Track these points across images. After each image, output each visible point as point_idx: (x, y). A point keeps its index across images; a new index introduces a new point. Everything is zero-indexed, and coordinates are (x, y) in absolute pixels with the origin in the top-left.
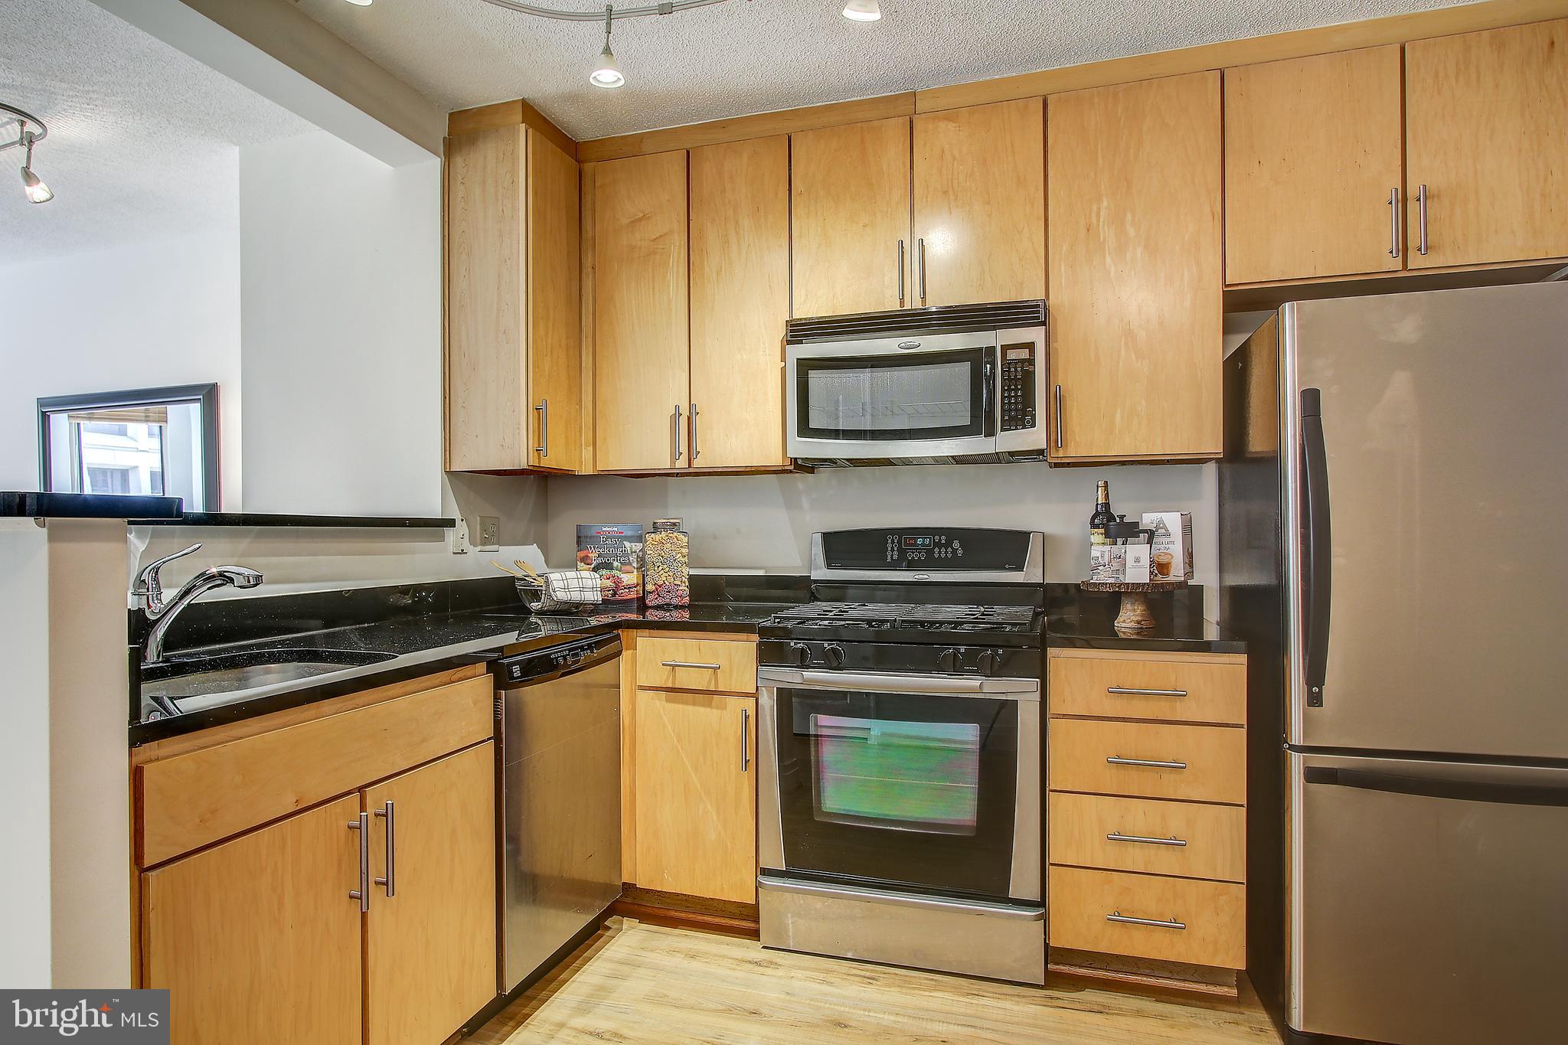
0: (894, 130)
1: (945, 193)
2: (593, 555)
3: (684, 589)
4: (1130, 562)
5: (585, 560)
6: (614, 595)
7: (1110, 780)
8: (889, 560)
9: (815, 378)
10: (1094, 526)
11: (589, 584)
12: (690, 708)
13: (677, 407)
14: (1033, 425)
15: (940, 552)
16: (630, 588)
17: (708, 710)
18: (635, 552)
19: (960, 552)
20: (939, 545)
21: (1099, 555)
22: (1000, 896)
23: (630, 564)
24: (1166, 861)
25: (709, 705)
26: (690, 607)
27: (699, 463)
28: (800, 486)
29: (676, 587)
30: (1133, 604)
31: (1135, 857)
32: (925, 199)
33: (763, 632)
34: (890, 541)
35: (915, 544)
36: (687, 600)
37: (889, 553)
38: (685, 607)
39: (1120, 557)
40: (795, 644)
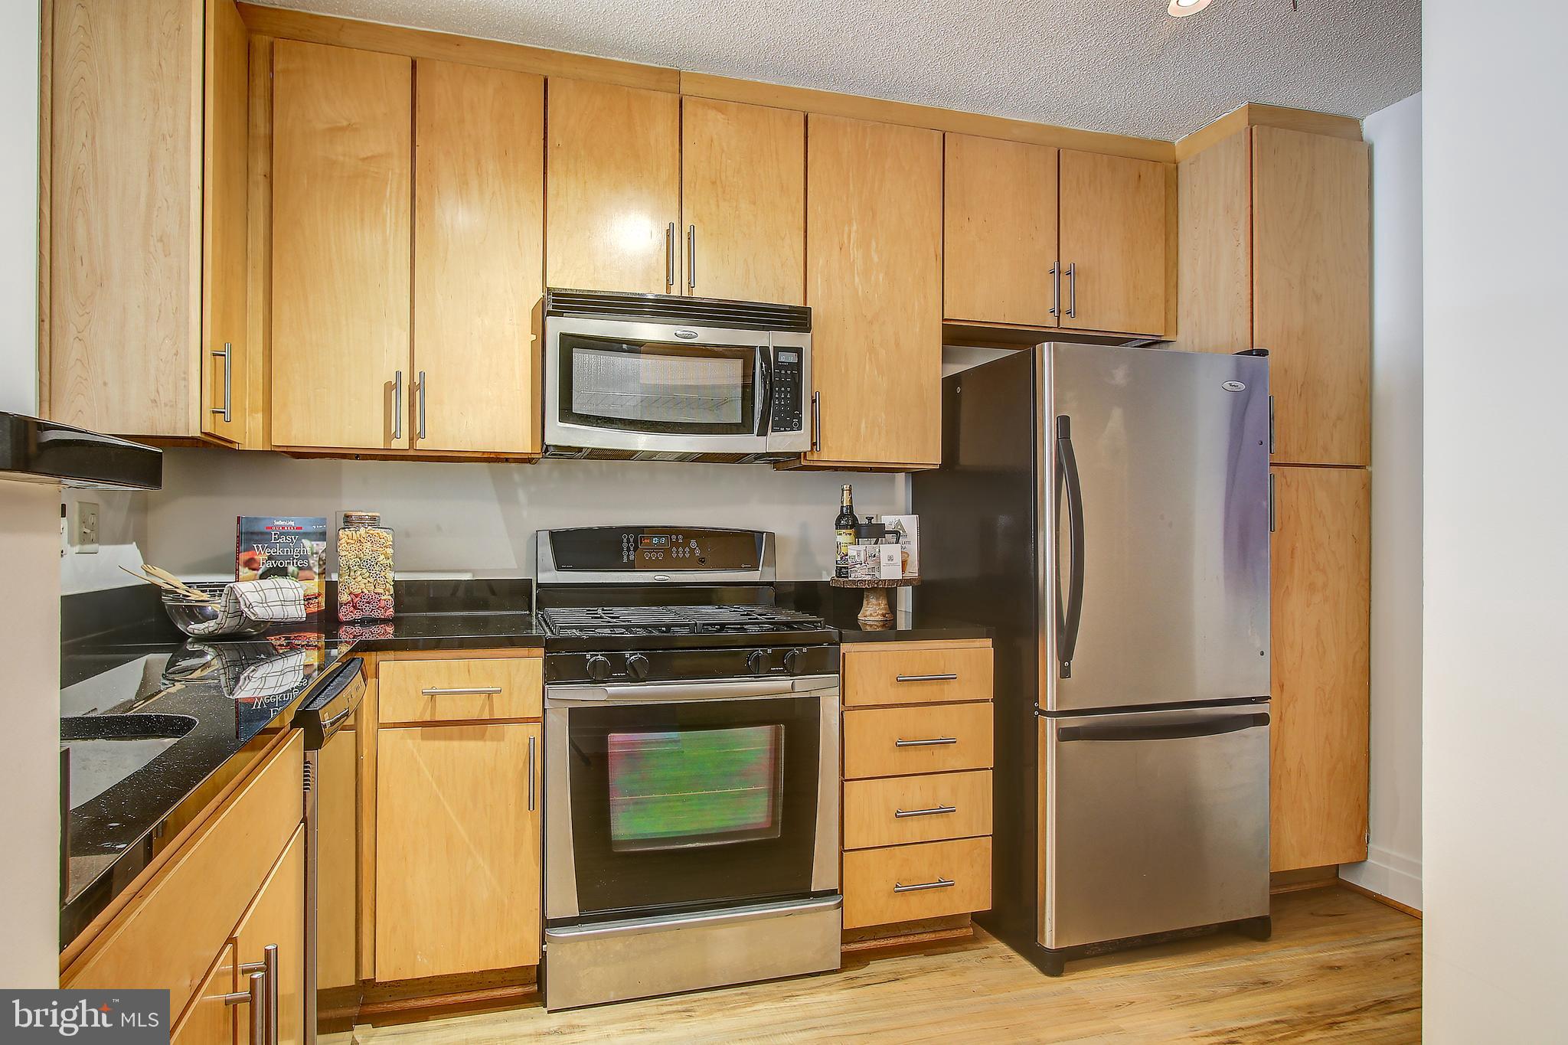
0: (663, 106)
1: (714, 183)
2: (261, 557)
3: (388, 598)
4: (884, 560)
5: (250, 564)
8: (625, 560)
9: (580, 357)
10: (838, 526)
11: (290, 595)
12: (456, 744)
13: (399, 374)
14: (800, 428)
15: (677, 552)
16: (310, 599)
17: (480, 743)
18: (316, 553)
19: (698, 553)
20: (676, 544)
21: (855, 554)
23: (309, 568)
24: (935, 828)
26: (394, 621)
27: (420, 444)
28: (516, 477)
29: (377, 596)
30: (878, 599)
31: (914, 830)
32: (693, 185)
33: (550, 645)
34: (625, 540)
35: (651, 544)
36: (390, 612)
37: (625, 553)
38: (390, 620)
39: (874, 556)
40: (592, 656)
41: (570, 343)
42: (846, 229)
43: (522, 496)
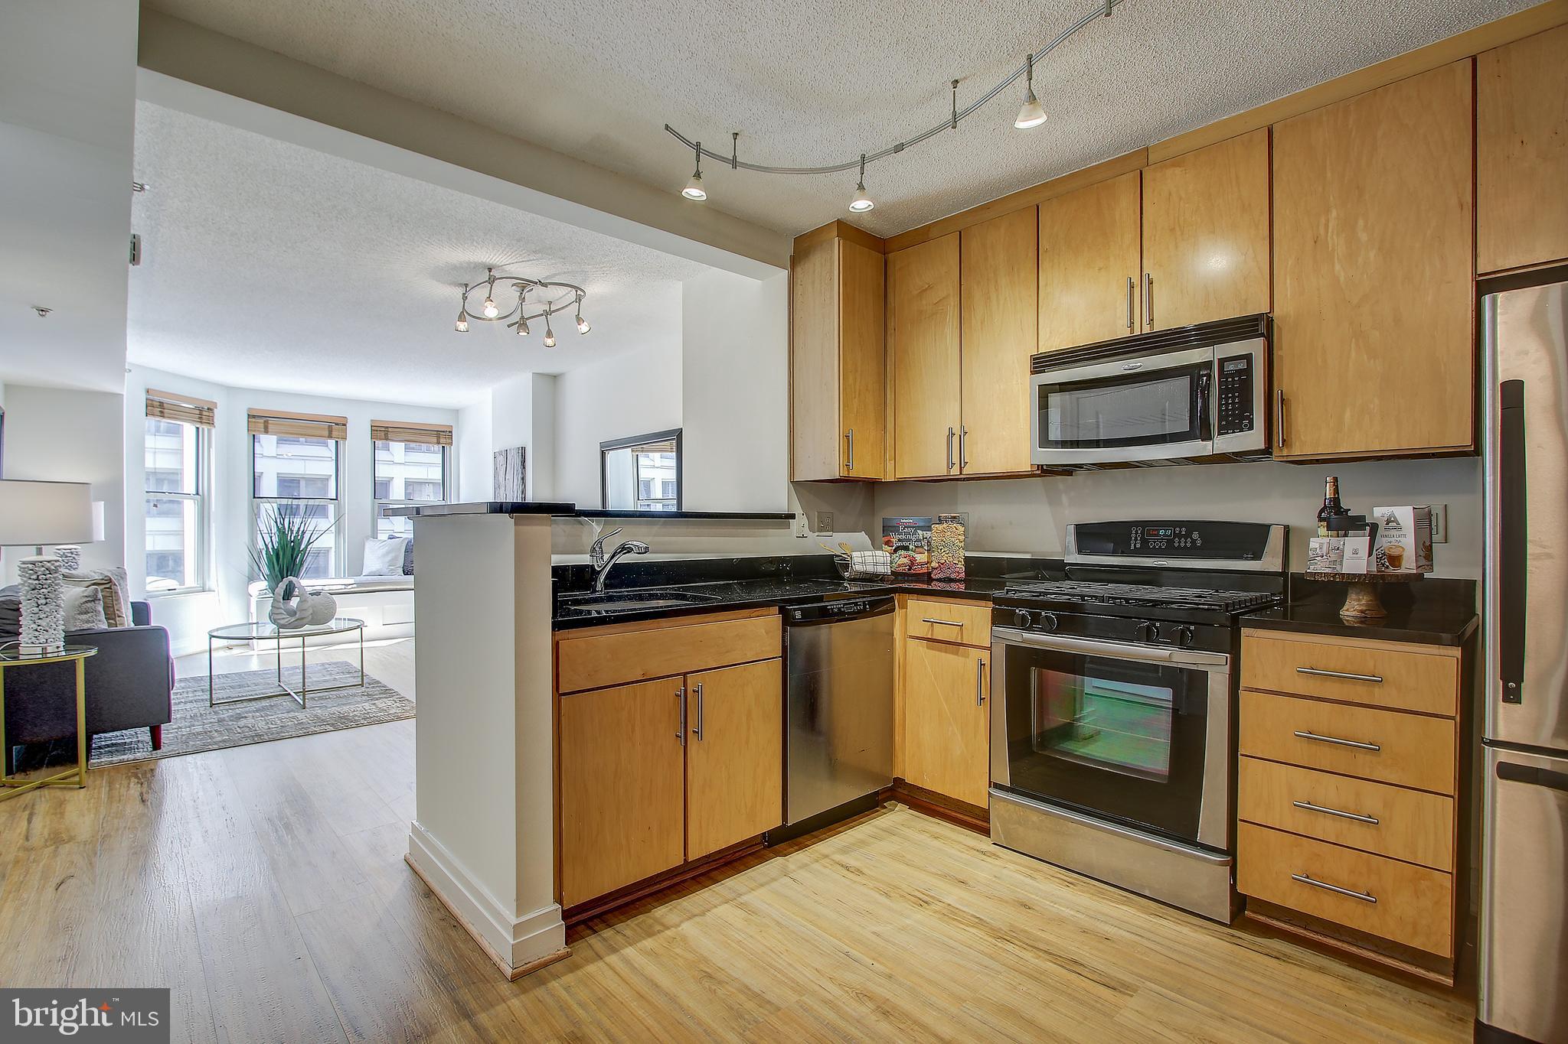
1: (1173, 230)
2: (895, 540)
3: (961, 567)
4: (1348, 553)
5: (888, 543)
6: (909, 570)
7: (1302, 752)
8: (1132, 547)
9: (1054, 399)
11: (882, 560)
12: (943, 654)
13: (952, 428)
14: (1251, 428)
15: (1180, 542)
16: (921, 565)
17: (956, 657)
18: (926, 538)
19: (1199, 543)
20: (1179, 536)
21: (1317, 546)
22: (1188, 837)
24: (1358, 836)
25: (957, 654)
26: (965, 581)
27: (967, 471)
29: (954, 565)
30: (1357, 594)
31: (1325, 828)
33: (996, 601)
34: (1134, 532)
35: (1158, 535)
36: (963, 575)
37: (1133, 542)
38: (962, 580)
39: (1338, 549)
40: (1020, 611)
41: (1044, 391)
42: (1323, 220)
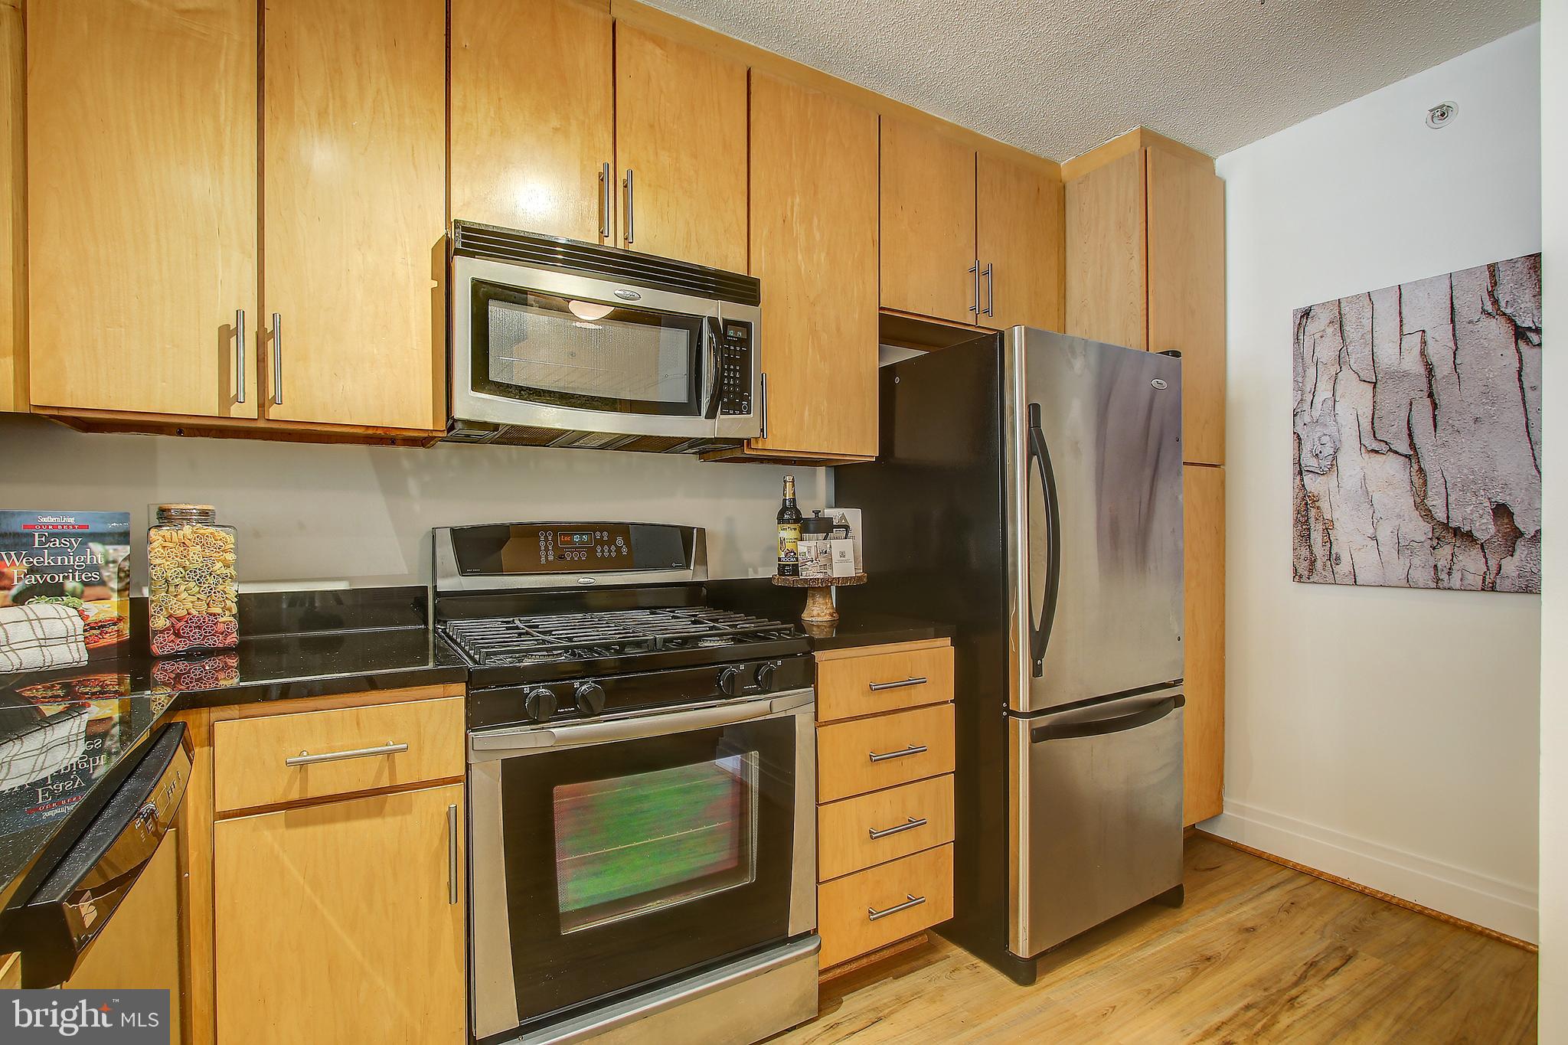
1: (652, 126)
2: (16, 570)
3: (228, 619)
4: (836, 557)
8: (544, 562)
10: (781, 519)
11: (57, 628)
13: (240, 315)
14: (749, 412)
15: (602, 551)
16: (104, 626)
18: (114, 562)
19: (625, 550)
20: (601, 543)
21: (806, 550)
22: (782, 939)
23: (102, 583)
28: (406, 464)
29: (212, 618)
30: (826, 598)
32: (628, 125)
33: (472, 679)
34: (542, 538)
35: (572, 542)
36: (233, 639)
37: (543, 553)
38: (231, 649)
39: (826, 552)
40: (532, 689)
41: (485, 294)
42: (789, 200)
43: (413, 485)
